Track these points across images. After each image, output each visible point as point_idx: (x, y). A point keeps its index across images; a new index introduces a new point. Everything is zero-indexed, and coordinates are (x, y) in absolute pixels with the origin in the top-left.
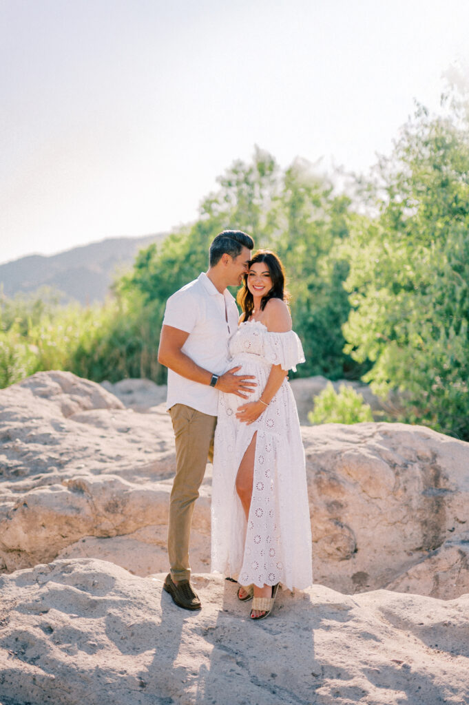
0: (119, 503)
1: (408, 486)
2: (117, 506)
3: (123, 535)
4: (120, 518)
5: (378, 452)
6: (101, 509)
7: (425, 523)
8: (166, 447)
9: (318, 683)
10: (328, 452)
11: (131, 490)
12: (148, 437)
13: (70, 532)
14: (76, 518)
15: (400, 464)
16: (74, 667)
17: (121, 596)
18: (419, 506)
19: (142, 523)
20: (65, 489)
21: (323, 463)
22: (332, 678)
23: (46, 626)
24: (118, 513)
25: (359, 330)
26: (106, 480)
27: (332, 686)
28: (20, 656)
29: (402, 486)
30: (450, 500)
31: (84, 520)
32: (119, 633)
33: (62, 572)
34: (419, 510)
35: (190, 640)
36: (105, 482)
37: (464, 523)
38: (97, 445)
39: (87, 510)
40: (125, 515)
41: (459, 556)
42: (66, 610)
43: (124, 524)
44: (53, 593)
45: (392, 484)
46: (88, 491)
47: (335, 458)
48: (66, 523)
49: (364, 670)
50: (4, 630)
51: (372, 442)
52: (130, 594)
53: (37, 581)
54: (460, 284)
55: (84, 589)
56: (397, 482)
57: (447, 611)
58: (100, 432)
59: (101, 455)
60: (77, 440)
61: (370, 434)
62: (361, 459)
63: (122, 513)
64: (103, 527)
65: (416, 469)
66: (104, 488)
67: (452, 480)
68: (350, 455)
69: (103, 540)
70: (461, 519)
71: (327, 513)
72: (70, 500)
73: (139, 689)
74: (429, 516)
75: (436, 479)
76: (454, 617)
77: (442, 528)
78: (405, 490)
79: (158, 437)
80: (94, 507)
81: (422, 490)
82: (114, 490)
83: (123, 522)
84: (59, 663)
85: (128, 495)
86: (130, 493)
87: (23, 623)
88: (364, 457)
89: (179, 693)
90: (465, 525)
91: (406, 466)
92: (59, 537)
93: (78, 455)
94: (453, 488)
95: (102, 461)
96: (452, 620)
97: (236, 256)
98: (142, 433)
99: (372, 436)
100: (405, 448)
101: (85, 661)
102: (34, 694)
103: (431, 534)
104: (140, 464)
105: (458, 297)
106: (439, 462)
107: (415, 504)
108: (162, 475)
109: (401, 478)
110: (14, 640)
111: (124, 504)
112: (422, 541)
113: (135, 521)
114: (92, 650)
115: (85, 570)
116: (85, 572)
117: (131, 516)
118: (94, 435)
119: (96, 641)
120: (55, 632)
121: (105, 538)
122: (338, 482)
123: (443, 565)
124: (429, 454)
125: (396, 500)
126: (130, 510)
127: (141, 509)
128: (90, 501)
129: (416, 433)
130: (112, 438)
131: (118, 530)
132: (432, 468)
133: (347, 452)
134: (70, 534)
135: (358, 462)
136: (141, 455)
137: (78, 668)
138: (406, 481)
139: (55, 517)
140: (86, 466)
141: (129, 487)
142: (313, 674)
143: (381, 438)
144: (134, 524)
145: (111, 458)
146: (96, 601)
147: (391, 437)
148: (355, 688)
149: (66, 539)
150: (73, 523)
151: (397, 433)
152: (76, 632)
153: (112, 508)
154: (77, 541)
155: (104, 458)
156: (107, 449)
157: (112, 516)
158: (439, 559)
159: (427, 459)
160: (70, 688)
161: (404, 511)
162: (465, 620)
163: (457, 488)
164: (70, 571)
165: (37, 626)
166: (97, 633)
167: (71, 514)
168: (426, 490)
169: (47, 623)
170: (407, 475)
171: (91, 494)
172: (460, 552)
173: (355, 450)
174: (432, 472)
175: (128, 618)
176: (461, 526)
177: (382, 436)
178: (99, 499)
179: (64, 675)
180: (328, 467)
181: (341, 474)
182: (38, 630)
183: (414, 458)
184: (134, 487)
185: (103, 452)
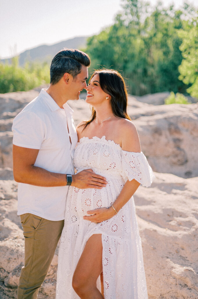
9: (170, 219)
21: (172, 121)
22: (177, 217)
27: (178, 221)
47: (178, 119)
49: (193, 214)
51: (195, 111)
61: (195, 108)
62: (190, 119)
68: (185, 118)
71: (174, 144)
88: (192, 119)
97: (76, 75)
122: (179, 130)
135: (189, 121)
142: (168, 215)
148: (189, 222)
173: (188, 116)
180: (174, 123)
181: (180, 126)
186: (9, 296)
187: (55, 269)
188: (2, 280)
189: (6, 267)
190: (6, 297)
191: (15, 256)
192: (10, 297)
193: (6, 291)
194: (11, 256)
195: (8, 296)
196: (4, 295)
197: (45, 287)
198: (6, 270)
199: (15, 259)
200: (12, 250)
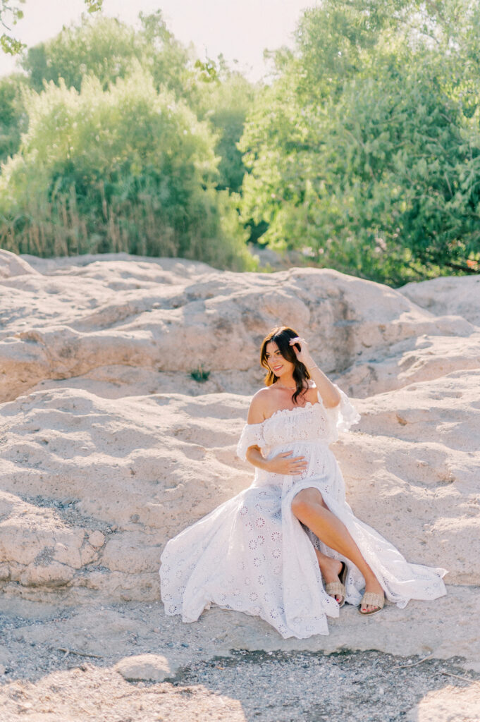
0: (72, 349)
1: (321, 319)
2: (70, 351)
3: (78, 376)
4: (74, 362)
5: (294, 292)
6: (56, 355)
7: (337, 350)
8: (97, 304)
10: (252, 294)
11: (80, 337)
12: (78, 297)
13: (29, 376)
14: (34, 364)
15: (313, 301)
16: (74, 466)
17: (100, 413)
18: (332, 336)
19: (93, 364)
20: (19, 340)
21: (247, 304)
23: (41, 440)
24: (71, 357)
25: (254, 192)
26: (57, 330)
28: (24, 463)
29: (316, 319)
30: (358, 329)
31: (41, 365)
32: (105, 440)
33: (42, 401)
34: (331, 339)
35: (165, 439)
36: (56, 332)
37: (368, 347)
38: (34, 304)
39: (43, 357)
40: (78, 359)
41: (369, 371)
42: (54, 427)
43: (78, 366)
44: (40, 416)
45: (308, 319)
46: (42, 340)
47: (257, 299)
48: (25, 369)
50: (5, 446)
51: (288, 284)
52: (107, 410)
53: (21, 409)
54: (351, 143)
55: (66, 410)
56: (312, 317)
57: (365, 406)
58: (32, 294)
59: (40, 313)
60: (12, 302)
61: (285, 279)
62: (280, 299)
63: (75, 358)
64: (60, 370)
65: (327, 305)
66: (56, 337)
67: (358, 312)
68: (270, 296)
69: (60, 382)
70: (368, 344)
71: (255, 346)
72: (26, 349)
73: (131, 476)
74: (340, 344)
75: (345, 312)
76: (372, 409)
77: (352, 353)
78: (319, 322)
79: (87, 296)
80: (49, 354)
81: (333, 322)
82: (66, 338)
83: (77, 365)
84: (60, 464)
85: (80, 340)
86: (81, 339)
87: (20, 440)
88: (282, 297)
89: (164, 476)
90: (370, 348)
91: (318, 302)
92: (19, 382)
93: (16, 315)
94: (359, 319)
95: (41, 318)
96: (371, 411)
98: (72, 293)
99: (287, 280)
100: (316, 288)
101: (80, 461)
102: (43, 489)
103: (342, 358)
104: (78, 318)
105: (350, 155)
106: (346, 298)
107: (328, 334)
108: (102, 326)
109: (315, 313)
110: (16, 453)
111: (76, 349)
112: (334, 364)
113: (88, 363)
114: (86, 453)
115: (64, 396)
116: (65, 398)
117: (83, 359)
118: (27, 298)
119: (87, 446)
120: (50, 443)
121: (61, 380)
122: (262, 319)
123: (356, 379)
124: (337, 291)
125: (312, 331)
126: (82, 354)
127: (92, 352)
128: (45, 349)
129: (326, 275)
130: (45, 298)
131: (72, 373)
132: (340, 303)
133: (268, 294)
134: (30, 379)
135: (278, 301)
136: (75, 311)
137: (77, 466)
138: (319, 315)
139: (15, 365)
140: (28, 323)
141: (78, 335)
143: (294, 281)
144: (87, 366)
145: (49, 315)
146: (79, 419)
147: (304, 279)
149: (25, 383)
150: (31, 368)
151: (309, 276)
152: (69, 441)
153: (66, 353)
154: (36, 384)
155: (42, 315)
156: (43, 308)
157: (66, 360)
158: (352, 375)
159: (336, 297)
160: (73, 481)
161: (319, 340)
162: (381, 410)
163: (363, 319)
164: (50, 398)
165: (32, 441)
166: (87, 441)
167: (29, 361)
168: (337, 322)
169: (41, 438)
170: (320, 310)
171: (45, 343)
172: (370, 368)
173: (275, 292)
174: (340, 307)
175: (110, 428)
176: (367, 350)
177: (296, 279)
178: (52, 346)
179: (67, 472)
180: (252, 307)
181: (263, 313)
182: (34, 443)
183: (325, 296)
184: (83, 335)
185: (40, 310)
186: (32, 600)
187: (101, 551)
188: (15, 578)
189: (20, 557)
190: (27, 602)
191: (34, 538)
192: (34, 602)
193: (26, 594)
194: (26, 540)
195: (30, 600)
196: (23, 601)
197: (91, 578)
198: (20, 562)
199: (34, 542)
200: (26, 531)
